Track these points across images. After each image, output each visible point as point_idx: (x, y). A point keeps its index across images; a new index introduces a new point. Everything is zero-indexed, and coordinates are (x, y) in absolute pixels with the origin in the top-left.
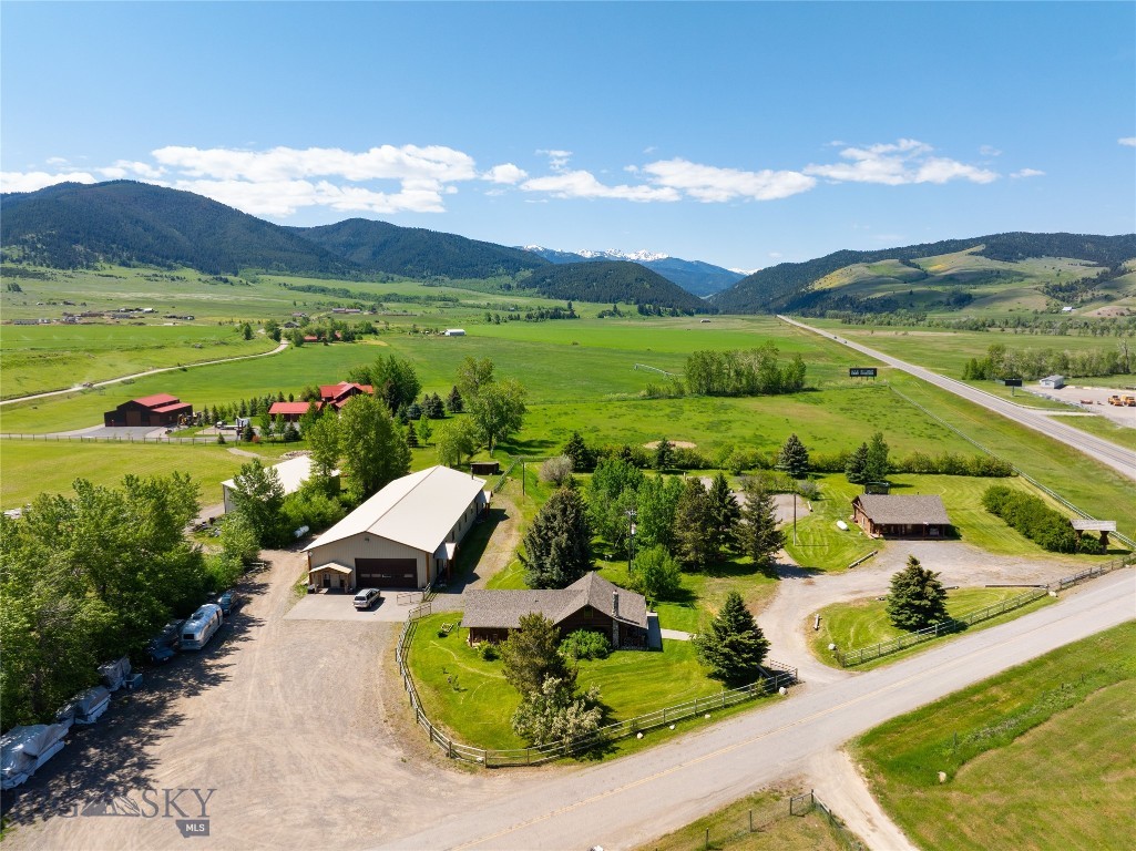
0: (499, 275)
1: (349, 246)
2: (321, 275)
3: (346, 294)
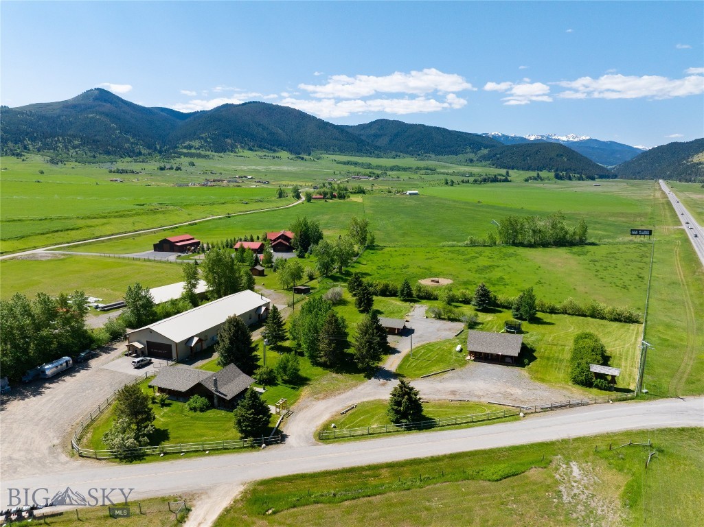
0: (467, 153)
1: (377, 136)
3: (369, 166)
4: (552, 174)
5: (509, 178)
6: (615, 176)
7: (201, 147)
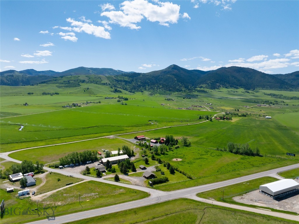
7: (206, 87)
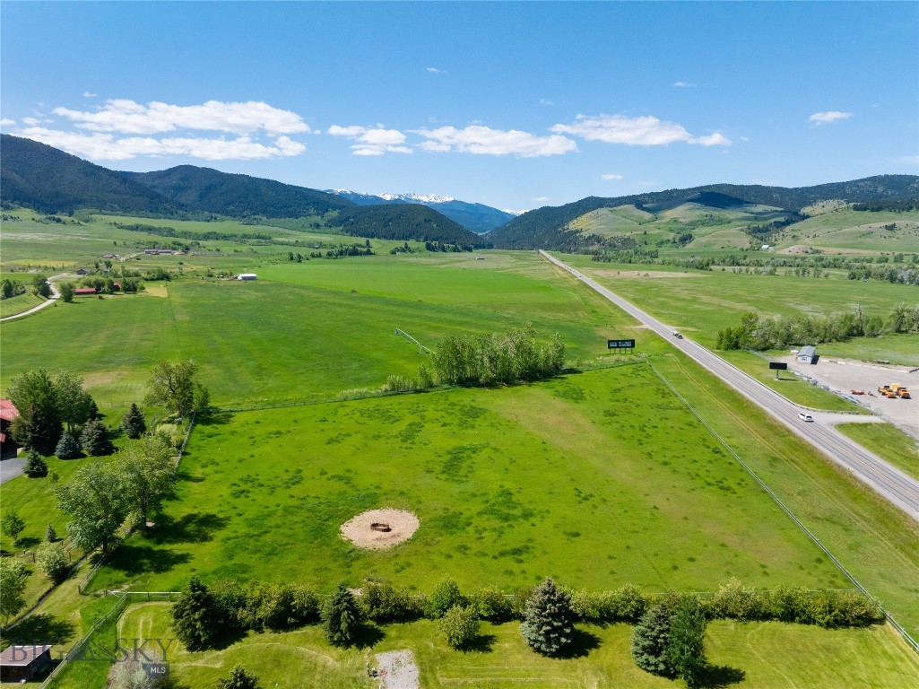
0: (310, 215)
1: (178, 189)
2: (151, 214)
3: (171, 233)
4: (423, 245)
5: (372, 250)
6: (490, 246)
